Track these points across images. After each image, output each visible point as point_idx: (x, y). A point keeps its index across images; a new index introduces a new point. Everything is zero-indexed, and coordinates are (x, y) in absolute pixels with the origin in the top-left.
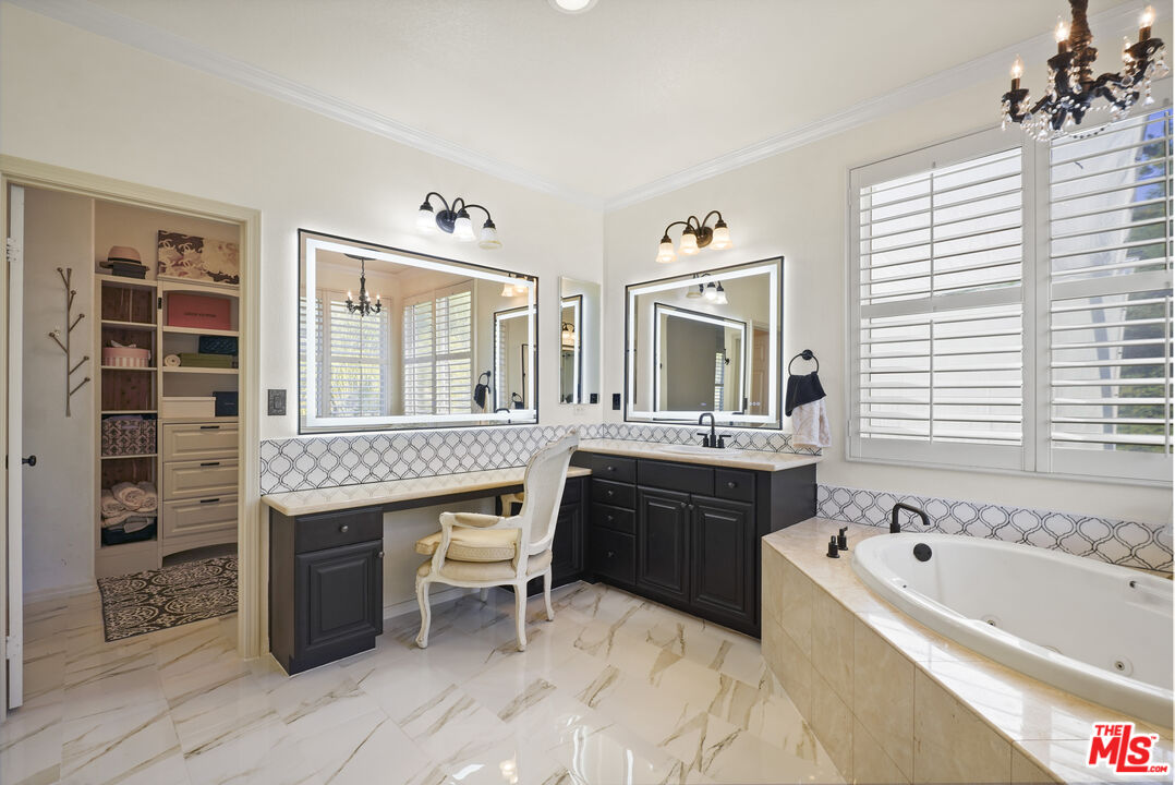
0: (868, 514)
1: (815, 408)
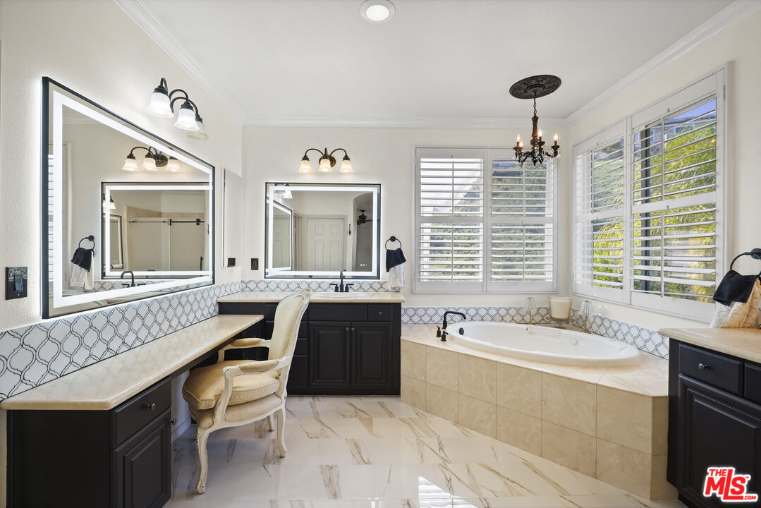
0: (423, 318)
1: (402, 267)
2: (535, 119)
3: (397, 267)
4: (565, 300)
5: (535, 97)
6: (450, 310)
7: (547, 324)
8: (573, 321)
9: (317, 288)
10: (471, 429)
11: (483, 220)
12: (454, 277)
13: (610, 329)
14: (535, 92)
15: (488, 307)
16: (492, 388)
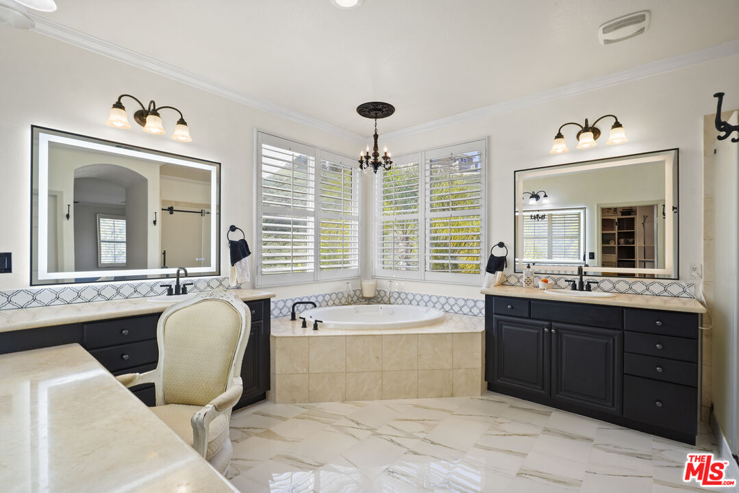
1: (246, 261)
2: (376, 136)
3: (243, 260)
4: (372, 282)
5: (376, 117)
6: (296, 301)
7: (360, 303)
8: (376, 299)
9: (132, 294)
10: (359, 400)
11: (313, 214)
12: (294, 268)
13: (406, 300)
14: (376, 114)
15: (317, 295)
16: (378, 358)
